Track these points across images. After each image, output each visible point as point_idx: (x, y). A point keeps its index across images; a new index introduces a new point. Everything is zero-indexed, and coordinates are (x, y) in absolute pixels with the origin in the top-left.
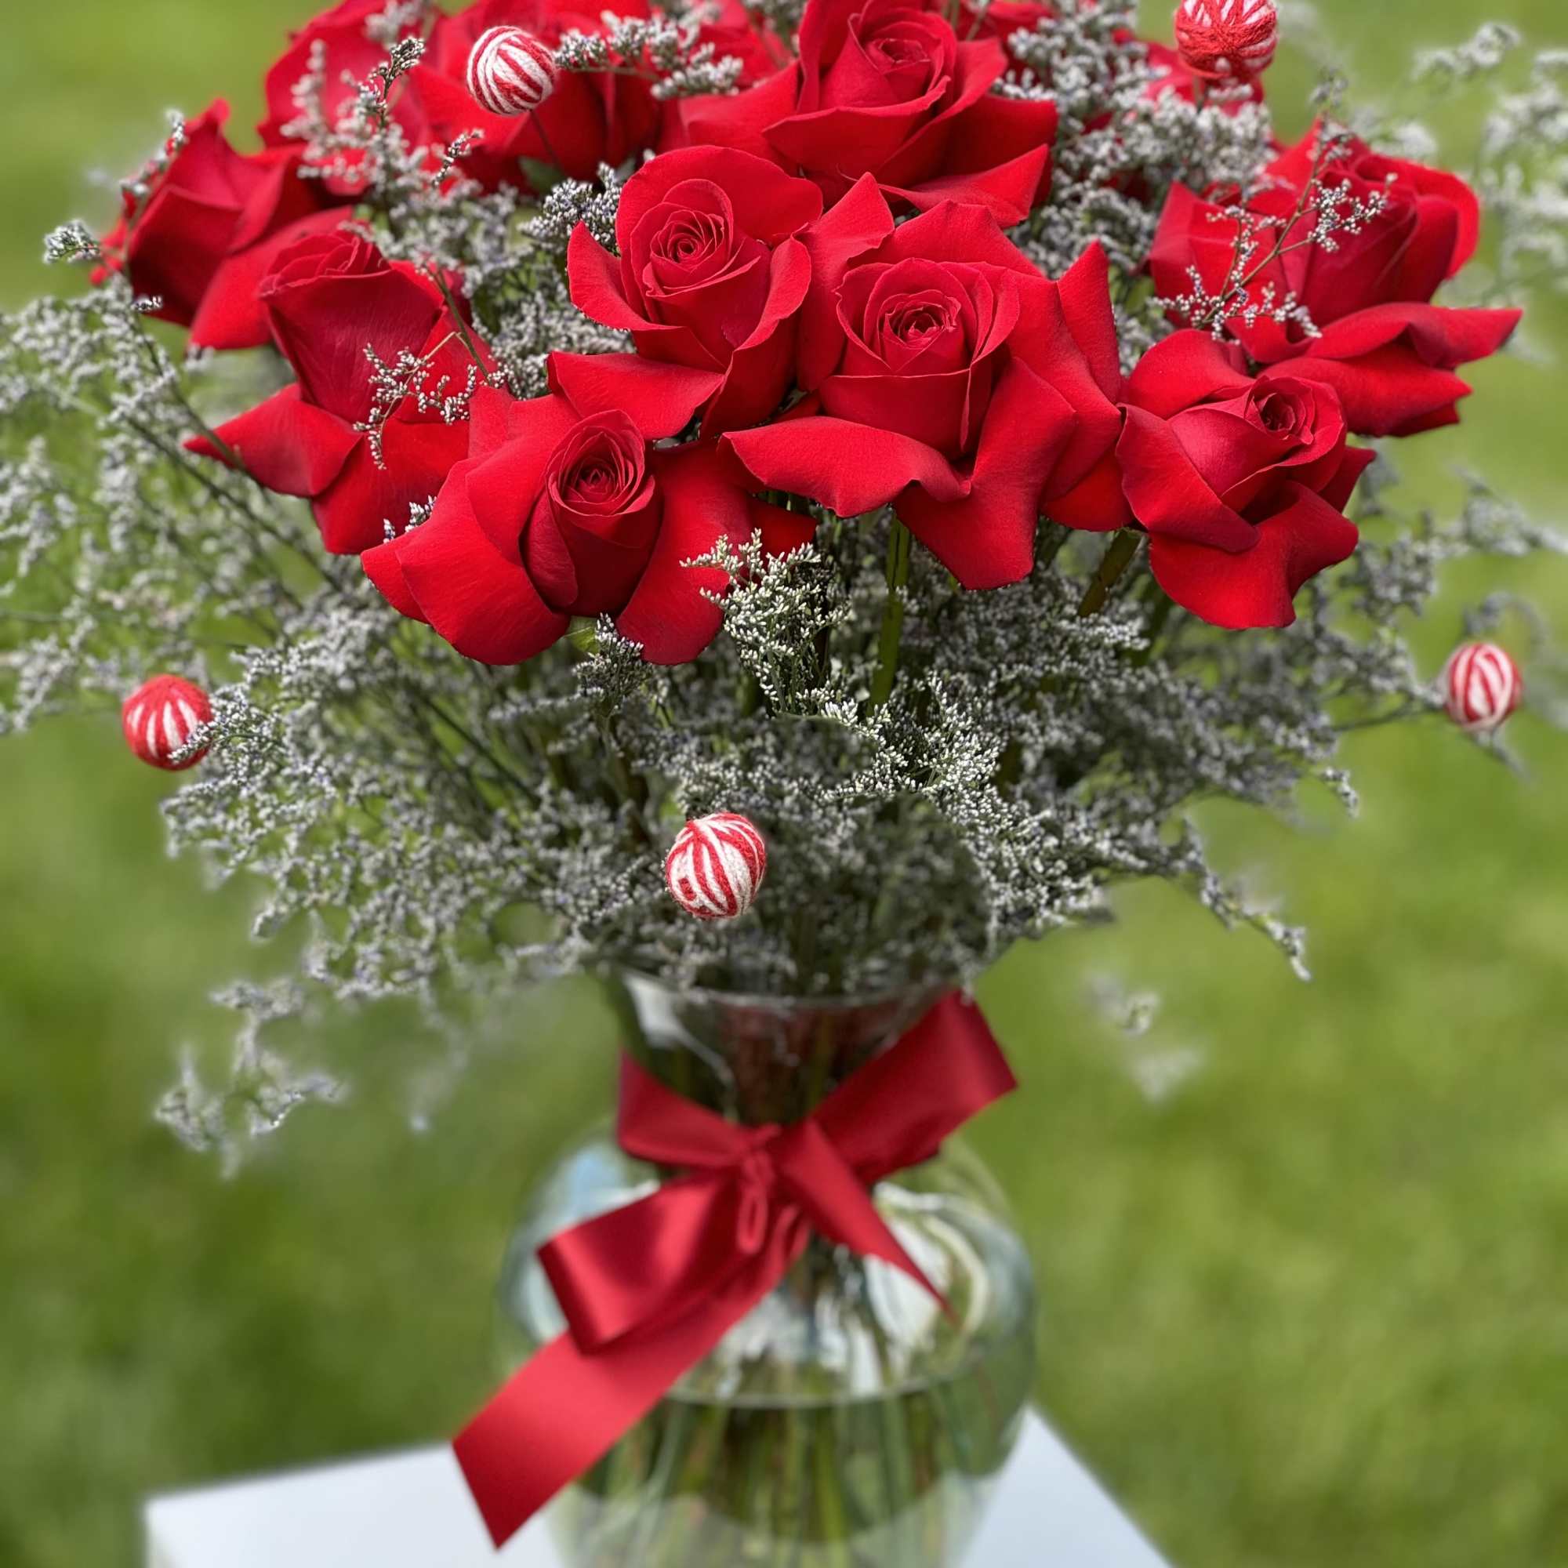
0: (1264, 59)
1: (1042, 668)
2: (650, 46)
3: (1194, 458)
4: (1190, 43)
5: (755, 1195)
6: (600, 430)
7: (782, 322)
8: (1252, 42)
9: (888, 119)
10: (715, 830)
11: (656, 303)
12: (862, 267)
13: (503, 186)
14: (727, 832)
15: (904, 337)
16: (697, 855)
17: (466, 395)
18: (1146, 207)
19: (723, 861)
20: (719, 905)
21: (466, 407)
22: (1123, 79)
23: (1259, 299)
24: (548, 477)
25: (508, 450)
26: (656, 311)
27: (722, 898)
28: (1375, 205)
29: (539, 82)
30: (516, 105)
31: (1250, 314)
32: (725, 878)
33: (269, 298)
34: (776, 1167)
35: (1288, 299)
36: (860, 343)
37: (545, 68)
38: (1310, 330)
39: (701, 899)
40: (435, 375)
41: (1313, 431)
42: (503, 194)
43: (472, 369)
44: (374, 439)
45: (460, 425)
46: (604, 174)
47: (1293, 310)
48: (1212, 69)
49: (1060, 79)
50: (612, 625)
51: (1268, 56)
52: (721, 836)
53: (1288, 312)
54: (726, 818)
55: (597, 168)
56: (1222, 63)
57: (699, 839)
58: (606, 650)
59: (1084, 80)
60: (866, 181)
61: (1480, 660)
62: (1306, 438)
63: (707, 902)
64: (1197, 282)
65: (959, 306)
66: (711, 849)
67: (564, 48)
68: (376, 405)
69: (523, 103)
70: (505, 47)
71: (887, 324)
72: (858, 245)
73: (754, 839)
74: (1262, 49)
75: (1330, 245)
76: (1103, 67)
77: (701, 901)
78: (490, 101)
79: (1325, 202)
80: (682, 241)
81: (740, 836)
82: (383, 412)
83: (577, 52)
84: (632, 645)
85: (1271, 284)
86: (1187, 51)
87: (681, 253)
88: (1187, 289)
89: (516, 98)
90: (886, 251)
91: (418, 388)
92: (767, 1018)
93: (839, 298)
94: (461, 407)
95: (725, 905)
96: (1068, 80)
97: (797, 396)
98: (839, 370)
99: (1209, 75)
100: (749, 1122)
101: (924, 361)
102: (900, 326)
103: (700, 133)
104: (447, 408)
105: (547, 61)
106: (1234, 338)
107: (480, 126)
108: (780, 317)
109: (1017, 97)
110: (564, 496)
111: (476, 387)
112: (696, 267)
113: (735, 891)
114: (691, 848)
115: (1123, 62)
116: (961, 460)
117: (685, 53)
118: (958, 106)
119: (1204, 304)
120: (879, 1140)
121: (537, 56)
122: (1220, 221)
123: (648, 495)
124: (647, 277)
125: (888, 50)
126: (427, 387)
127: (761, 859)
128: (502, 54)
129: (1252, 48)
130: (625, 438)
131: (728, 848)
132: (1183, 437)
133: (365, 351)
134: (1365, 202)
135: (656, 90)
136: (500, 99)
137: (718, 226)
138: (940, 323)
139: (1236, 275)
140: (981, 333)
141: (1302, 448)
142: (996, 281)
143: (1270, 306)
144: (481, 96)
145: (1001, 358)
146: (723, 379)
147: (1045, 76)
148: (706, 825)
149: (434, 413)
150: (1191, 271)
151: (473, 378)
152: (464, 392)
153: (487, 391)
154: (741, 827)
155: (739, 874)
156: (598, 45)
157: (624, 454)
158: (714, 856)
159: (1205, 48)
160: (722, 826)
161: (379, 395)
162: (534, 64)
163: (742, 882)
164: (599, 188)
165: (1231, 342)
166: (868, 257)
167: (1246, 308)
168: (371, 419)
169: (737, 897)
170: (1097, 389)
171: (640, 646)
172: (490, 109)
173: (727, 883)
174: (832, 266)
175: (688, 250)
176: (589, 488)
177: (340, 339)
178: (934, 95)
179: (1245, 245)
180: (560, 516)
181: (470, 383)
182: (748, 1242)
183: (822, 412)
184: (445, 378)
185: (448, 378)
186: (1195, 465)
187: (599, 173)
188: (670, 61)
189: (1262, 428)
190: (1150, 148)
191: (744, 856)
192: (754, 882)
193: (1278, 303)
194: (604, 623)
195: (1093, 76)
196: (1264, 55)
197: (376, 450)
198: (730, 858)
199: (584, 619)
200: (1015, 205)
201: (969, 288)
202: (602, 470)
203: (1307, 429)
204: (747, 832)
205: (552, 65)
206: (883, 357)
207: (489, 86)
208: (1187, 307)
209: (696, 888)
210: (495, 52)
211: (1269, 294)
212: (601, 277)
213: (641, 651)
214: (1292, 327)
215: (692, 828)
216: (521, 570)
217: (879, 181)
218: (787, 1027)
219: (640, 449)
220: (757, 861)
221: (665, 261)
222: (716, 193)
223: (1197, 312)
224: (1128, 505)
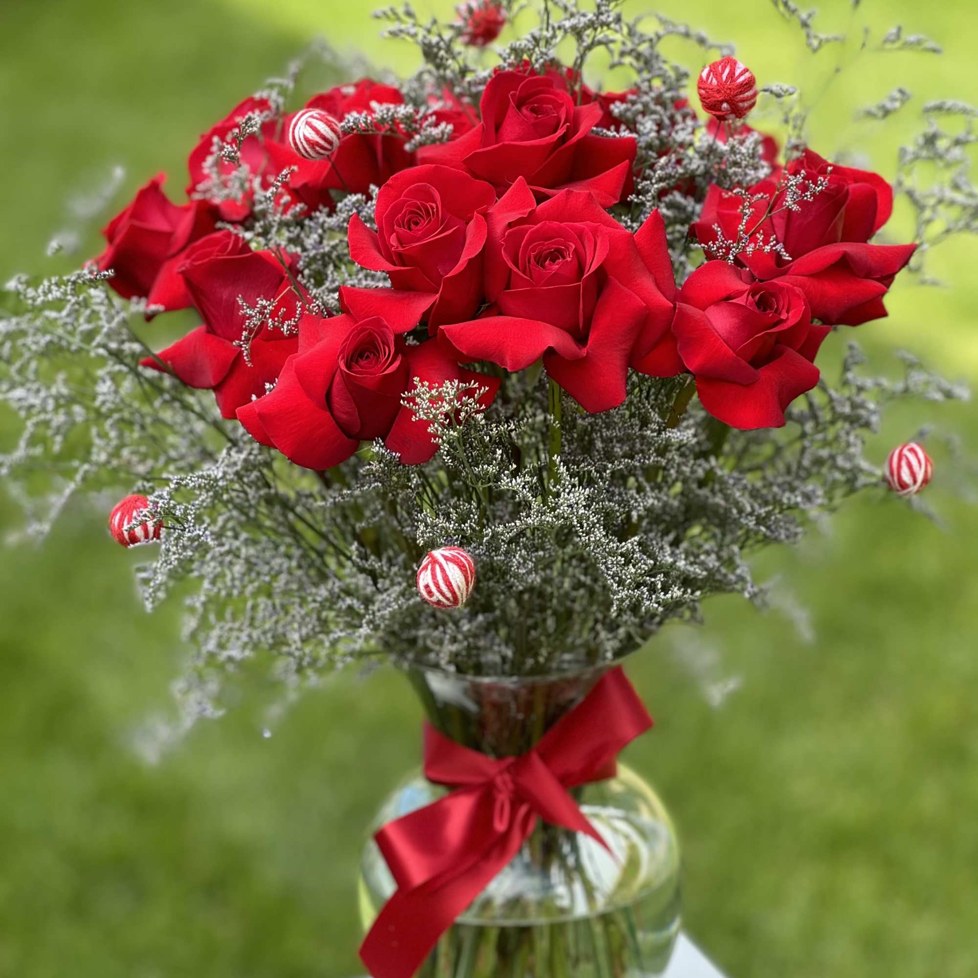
0: (749, 103)
1: (639, 462)
2: (398, 118)
3: (718, 331)
4: (706, 95)
5: (503, 798)
6: (368, 329)
7: (470, 260)
8: (741, 93)
9: (532, 147)
10: (443, 555)
11: (399, 255)
12: (518, 227)
13: (321, 207)
14: (450, 556)
15: (543, 266)
16: (433, 570)
17: (296, 320)
18: (699, 200)
19: (448, 573)
20: (447, 599)
21: (296, 326)
22: (678, 127)
23: (753, 239)
24: (339, 356)
25: (319, 346)
26: (400, 259)
27: (449, 595)
28: (821, 184)
29: (330, 139)
30: (318, 153)
31: (750, 249)
32: (450, 583)
33: (183, 273)
34: (515, 782)
35: (772, 239)
36: (516, 270)
37: (334, 130)
38: (785, 256)
39: (437, 596)
40: (277, 309)
41: (788, 312)
42: (321, 212)
43: (299, 304)
44: (245, 348)
45: (293, 337)
46: (373, 191)
47: (775, 245)
48: (720, 110)
49: (640, 127)
50: (382, 444)
51: (752, 101)
52: (446, 558)
53: (772, 247)
54: (450, 550)
55: (368, 188)
56: (725, 105)
57: (435, 561)
58: (381, 458)
59: (655, 128)
60: (520, 180)
61: (906, 452)
62: (784, 316)
63: (441, 598)
64: (719, 233)
65: (574, 247)
66: (441, 566)
67: (346, 121)
68: (245, 330)
69: (322, 151)
70: (310, 120)
71: (532, 259)
72: (514, 216)
73: (466, 560)
74: (748, 97)
75: (795, 208)
76: (667, 121)
77: (437, 597)
78: (303, 151)
79: (791, 183)
80: (412, 221)
81: (458, 558)
82: (250, 334)
83: (354, 122)
84: (394, 454)
85: (761, 231)
86: (704, 100)
87: (412, 226)
88: (715, 239)
89: (318, 148)
90: (531, 218)
91: (268, 316)
92: (502, 691)
93: (503, 245)
94: (293, 326)
95: (451, 599)
96: (645, 128)
97: (484, 307)
98: (508, 288)
99: (718, 113)
101: (555, 278)
102: (540, 260)
103: (425, 161)
104: (285, 327)
105: (335, 127)
106: (746, 267)
107: (295, 164)
108: (470, 257)
109: (614, 136)
110: (349, 367)
111: (302, 314)
112: (420, 232)
113: (456, 590)
114: (430, 567)
115: (679, 118)
116: (581, 339)
117: (419, 122)
118: (575, 139)
119: (724, 245)
121: (329, 124)
122: (731, 197)
123: (397, 364)
124: (393, 240)
125: (533, 110)
126: (273, 314)
127: (471, 571)
128: (308, 124)
129: (741, 96)
130: (383, 332)
131: (451, 565)
132: (712, 320)
133: (238, 299)
134: (815, 183)
135: (407, 147)
136: (308, 149)
137: (432, 208)
138: (564, 258)
139: (741, 227)
140: (588, 262)
141: (782, 321)
142: (595, 232)
143: (761, 244)
144: (298, 149)
145: (601, 275)
146: (438, 296)
147: (632, 126)
148: (437, 553)
149: (277, 329)
150: (715, 227)
151: (300, 309)
152: (295, 318)
153: (307, 316)
154: (459, 554)
155: (458, 580)
156: (366, 118)
157: (383, 343)
158: (443, 570)
159: (714, 97)
160: (447, 553)
161: (247, 324)
162: (327, 129)
163: (460, 584)
164: (369, 198)
165: (744, 269)
166: (520, 221)
167: (748, 246)
168: (243, 338)
169: (458, 593)
170: (659, 294)
171: (398, 455)
172: (303, 156)
173: (452, 586)
174: (499, 229)
175: (417, 224)
176: (363, 363)
177: (225, 294)
178: (560, 132)
179: (747, 211)
180: (346, 378)
181: (298, 312)
182: (500, 826)
183: (500, 314)
184: (283, 310)
185: (285, 310)
186: (720, 335)
187: (370, 191)
188: (410, 126)
189: (757, 311)
190: (696, 164)
191: (461, 569)
192: (467, 584)
193: (766, 242)
194: (377, 443)
195: (660, 125)
196: (749, 100)
197: (247, 355)
198: (452, 571)
199: (365, 442)
200: (611, 195)
201: (580, 237)
202: (371, 352)
203: (784, 311)
204: (462, 556)
205: (339, 130)
206: (531, 278)
207: (301, 143)
208: (715, 248)
209: (433, 589)
210: (304, 123)
211: (760, 237)
212: (367, 243)
213: (399, 458)
214: (778, 255)
215: (432, 556)
216: (328, 413)
217: (529, 184)
218: (515, 695)
219: (391, 339)
220: (469, 572)
221: (401, 230)
222: (431, 190)
223: (720, 251)
224: (682, 362)
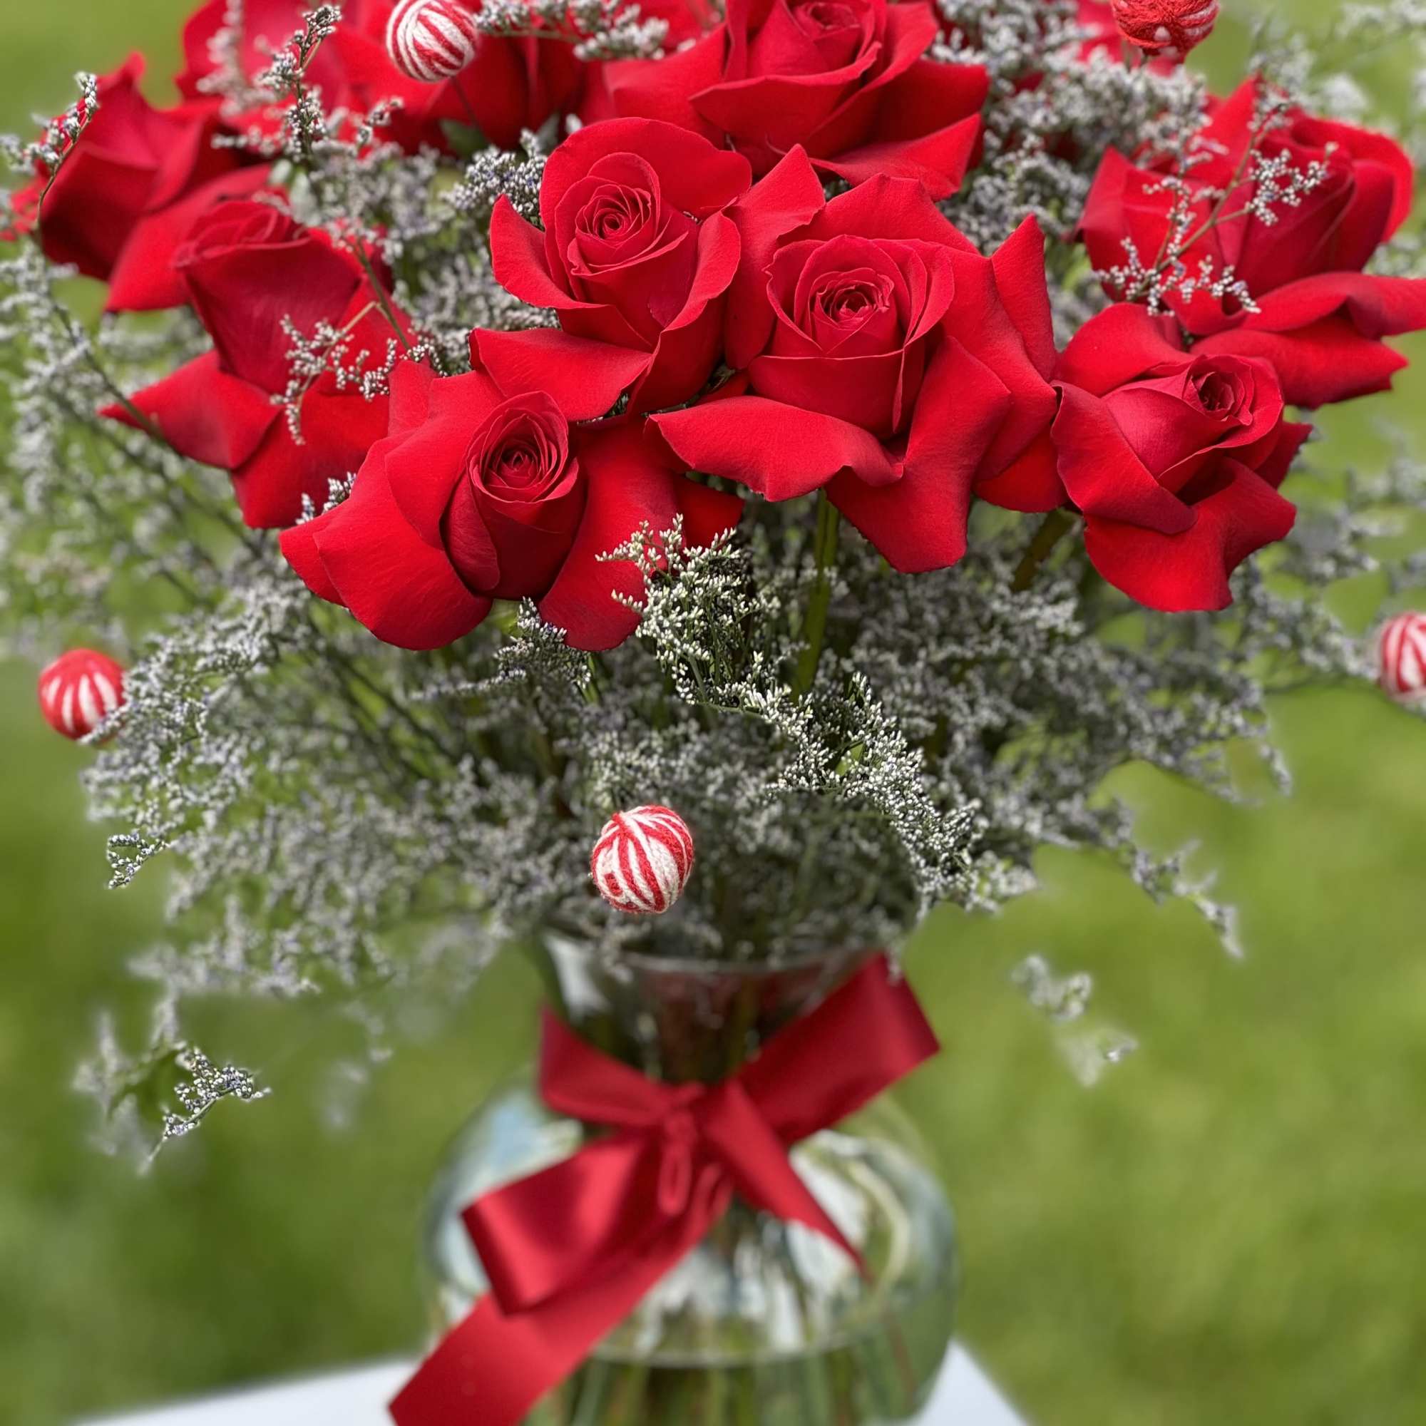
0: (1204, 28)
1: (972, 649)
2: (574, 8)
3: (1130, 437)
4: (1129, 11)
5: (677, 1154)
6: (523, 412)
7: (711, 302)
8: (1192, 11)
9: (817, 88)
10: (640, 825)
11: (581, 282)
12: (793, 244)
13: (424, 148)
14: (653, 826)
15: (836, 317)
16: (623, 851)
17: (386, 370)
18: (1076, 170)
19: (649, 857)
20: (646, 901)
21: (385, 383)
22: (1053, 39)
23: (1194, 273)
24: (469, 461)
25: (427, 430)
26: (583, 289)
27: (649, 895)
28: (1314, 176)
29: (460, 48)
30: (437, 73)
31: (1187, 289)
32: (652, 875)
33: (186, 269)
34: (699, 1127)
35: (1226, 273)
36: (790, 324)
37: (466, 34)
38: (1248, 305)
39: (628, 895)
40: (354, 348)
41: (1252, 410)
42: (423, 156)
43: (392, 343)
44: (292, 412)
45: (381, 402)
46: (528, 141)
47: (1230, 284)
48: (1151, 39)
49: (990, 40)
50: (534, 609)
51: (1209, 25)
52: (647, 831)
53: (1226, 286)
54: (652, 812)
55: (519, 135)
56: (1161, 32)
57: (625, 834)
58: (528, 635)
59: (1015, 41)
60: (797, 151)
61: (1414, 632)
62: (1246, 419)
63: (634, 898)
64: (1133, 255)
65: (892, 285)
66: (637, 845)
67: (485, 12)
68: (294, 377)
69: (444, 70)
70: (426, 12)
71: (818, 303)
72: (788, 221)
73: (681, 833)
74: (1202, 18)
75: (1269, 218)
76: (1033, 27)
77: (627, 897)
78: (410, 67)
79: (1265, 174)
80: (607, 220)
81: (668, 830)
82: (301, 385)
83: (499, 16)
84: (555, 630)
85: (1209, 258)
86: (1126, 19)
87: (607, 228)
88: (1123, 261)
89: (437, 65)
90: (816, 228)
91: (336, 363)
92: (690, 981)
93: (769, 277)
94: (381, 382)
95: (653, 901)
96: (998, 41)
97: (726, 373)
98: (767, 350)
99: (1148, 44)
100: (671, 1080)
101: (858, 342)
102: (831, 305)
103: (627, 102)
104: (367, 384)
105: (469, 27)
106: (1168, 309)
107: (399, 94)
108: (710, 296)
109: (947, 61)
110: (486, 481)
111: (397, 361)
112: (622, 244)
113: (662, 887)
114: (616, 843)
116: (893, 441)
117: (610, 16)
118: (890, 73)
119: (1139, 277)
120: (801, 1101)
121: (458, 21)
122: (1157, 193)
123: (571, 480)
124: (573, 255)
125: (817, 14)
126: (346, 361)
127: (688, 852)
128: (422, 19)
129: (1192, 17)
130: (549, 420)
131: (655, 843)
132: (1118, 415)
133: (283, 323)
134: (1304, 172)
135: (580, 51)
136: (421, 65)
137: (645, 202)
138: (872, 302)
139: (1174, 248)
140: (914, 313)
141: (1241, 428)
142: (930, 259)
143: (1207, 280)
144: (401, 62)
145: (936, 338)
146: (649, 361)
147: (974, 39)
148: (633, 818)
149: (352, 387)
150: (1126, 243)
151: (393, 353)
152: (384, 366)
153: (406, 365)
154: (668, 821)
155: (667, 870)
156: (521, 9)
157: (548, 437)
158: (641, 852)
159: (1144, 16)
160: (647, 820)
161: (297, 367)
162: (456, 31)
163: (669, 878)
164: (523, 156)
165: (1166, 313)
166: (799, 233)
167: (1182, 282)
168: (289, 392)
169: (665, 892)
170: (1032, 368)
171: (563, 631)
172: (410, 75)
173: (655, 880)
174: (762, 243)
175: (614, 225)
176: (512, 471)
177: (258, 309)
178: (864, 62)
179: (1181, 217)
180: (481, 503)
181: (389, 357)
182: (670, 1203)
183: (751, 391)
184: (365, 353)
185: (367, 353)
186: (1131, 445)
187: (522, 141)
188: (593, 24)
189: (1200, 408)
190: (1081, 111)
191: (672, 851)
192: (681, 878)
193: (1216, 277)
194: (526, 608)
195: (1022, 36)
196: (1205, 23)
197: (294, 424)
198: (656, 853)
199: (506, 602)
200: (947, 176)
201: (903, 267)
202: (525, 452)
203: (1246, 408)
204: (674, 826)
205: (475, 32)
206: (814, 338)
207: (409, 53)
208: (1122, 280)
209: (622, 883)
210: (415, 18)
211: (1206, 268)
212: (526, 255)
213: (564, 637)
214: (1230, 301)
215: (618, 822)
216: (443, 553)
217: (810, 155)
218: (711, 991)
219: (563, 434)
220: (685, 856)
221: (590, 237)
222: (643, 168)
223: (1132, 285)
224: (1063, 487)
